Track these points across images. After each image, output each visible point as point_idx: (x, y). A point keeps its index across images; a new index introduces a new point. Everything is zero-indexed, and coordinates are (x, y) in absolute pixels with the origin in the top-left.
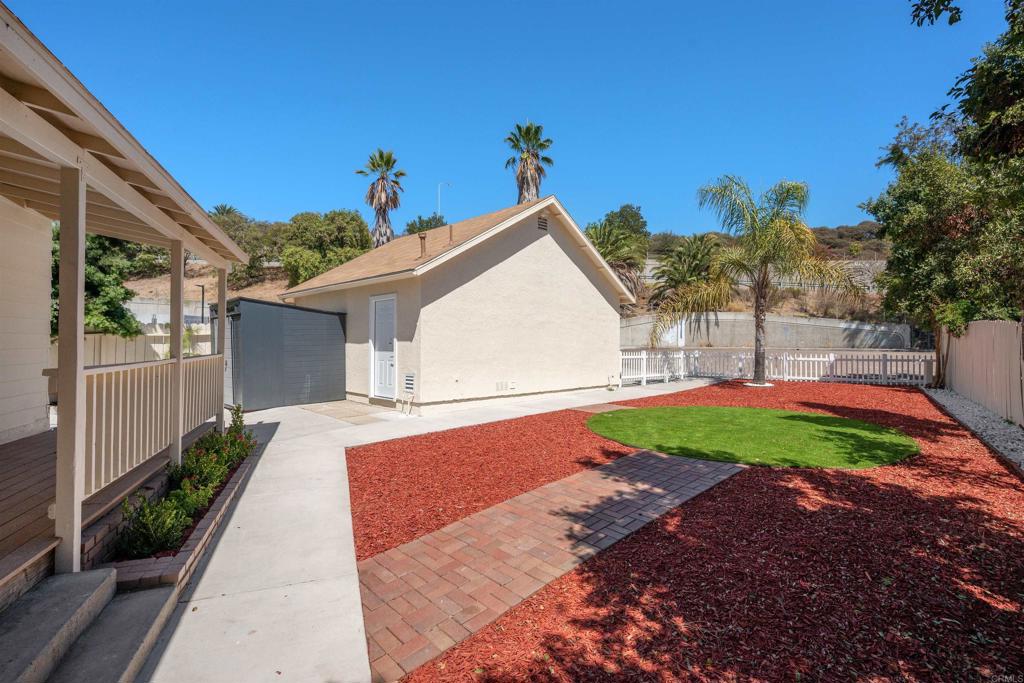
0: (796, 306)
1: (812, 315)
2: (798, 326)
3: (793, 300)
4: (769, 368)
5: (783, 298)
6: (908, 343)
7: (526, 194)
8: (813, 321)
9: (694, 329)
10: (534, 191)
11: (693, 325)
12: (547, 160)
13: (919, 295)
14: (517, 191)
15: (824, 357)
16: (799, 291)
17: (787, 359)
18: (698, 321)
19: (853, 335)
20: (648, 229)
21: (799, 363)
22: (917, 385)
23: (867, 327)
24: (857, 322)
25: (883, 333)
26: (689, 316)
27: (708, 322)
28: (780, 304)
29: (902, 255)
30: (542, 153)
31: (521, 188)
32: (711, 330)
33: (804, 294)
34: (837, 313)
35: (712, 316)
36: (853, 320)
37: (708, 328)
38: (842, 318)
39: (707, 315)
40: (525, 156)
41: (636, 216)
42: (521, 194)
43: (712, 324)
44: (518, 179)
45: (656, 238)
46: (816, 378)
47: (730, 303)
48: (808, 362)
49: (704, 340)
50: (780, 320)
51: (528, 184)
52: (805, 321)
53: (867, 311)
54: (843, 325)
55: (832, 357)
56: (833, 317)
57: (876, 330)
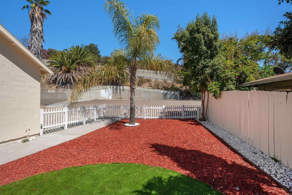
0: (149, 85)
1: (154, 88)
2: (149, 91)
3: (148, 83)
4: (138, 112)
5: (145, 82)
6: (179, 98)
7: (35, 25)
8: (154, 90)
9: (115, 92)
10: (40, 25)
11: (115, 91)
12: (47, 11)
13: (199, 78)
14: (30, 23)
15: (161, 107)
16: (149, 80)
17: (145, 108)
18: (116, 89)
19: (165, 95)
20: (100, 54)
21: (150, 110)
22: (194, 118)
23: (169, 92)
24: (166, 91)
25: (173, 94)
26: (113, 87)
27: (120, 90)
28: (144, 84)
29: (193, 58)
30: (45, 8)
31: (32, 21)
32: (121, 93)
33: (151, 81)
34: (160, 88)
35: (121, 88)
36: (165, 90)
37: (120, 92)
38: (162, 89)
39: (120, 87)
40: (34, 5)
41: (96, 49)
42: (32, 24)
43: (122, 90)
44: (30, 17)
45: (103, 58)
46: (158, 117)
47: (128, 83)
48: (155, 109)
49: (119, 97)
50: (144, 89)
51: (36, 20)
52: (151, 90)
53: (168, 87)
54: (162, 91)
55: (164, 107)
56: (159, 89)
57: (171, 93)
